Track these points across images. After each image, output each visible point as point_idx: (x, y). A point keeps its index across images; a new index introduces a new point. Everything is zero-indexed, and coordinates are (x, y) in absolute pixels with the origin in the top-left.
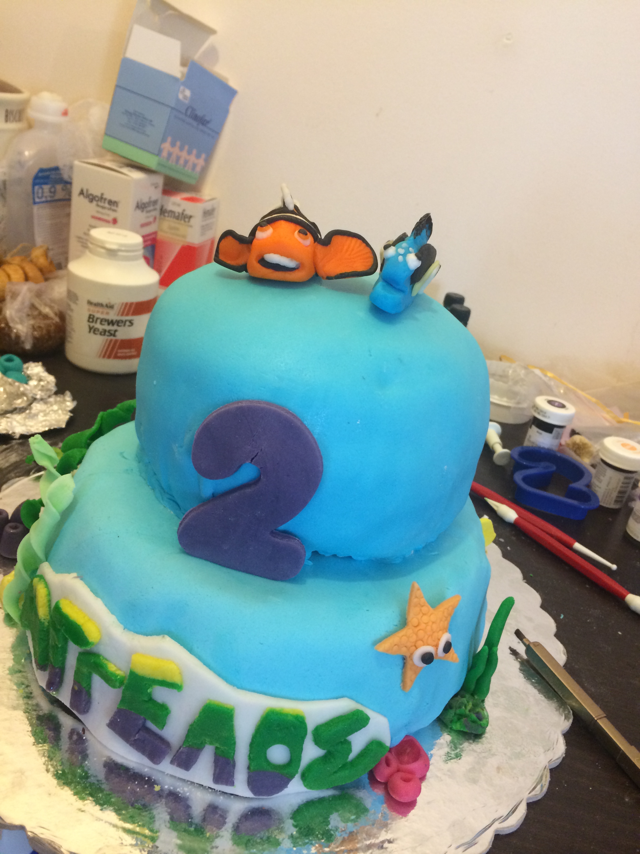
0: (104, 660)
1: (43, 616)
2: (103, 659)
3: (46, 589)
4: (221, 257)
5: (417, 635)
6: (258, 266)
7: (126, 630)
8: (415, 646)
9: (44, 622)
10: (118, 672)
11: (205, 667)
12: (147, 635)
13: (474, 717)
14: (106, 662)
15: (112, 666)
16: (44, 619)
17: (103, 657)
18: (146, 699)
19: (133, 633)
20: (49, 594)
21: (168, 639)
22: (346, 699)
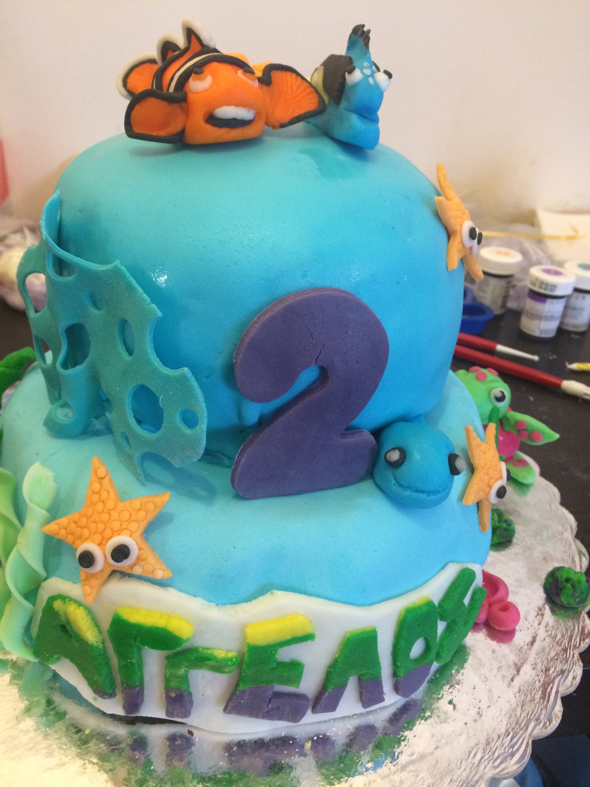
0: (205, 651)
1: (94, 639)
2: (203, 650)
3: (82, 608)
4: (137, 130)
5: (487, 474)
6: (208, 127)
7: (220, 606)
8: (489, 486)
9: (98, 645)
10: (230, 655)
11: (330, 601)
12: (250, 601)
13: (504, 525)
14: (209, 651)
15: (220, 651)
16: (97, 642)
17: (202, 648)
18: (275, 665)
19: (229, 606)
20: (90, 611)
21: (279, 593)
22: (450, 564)
